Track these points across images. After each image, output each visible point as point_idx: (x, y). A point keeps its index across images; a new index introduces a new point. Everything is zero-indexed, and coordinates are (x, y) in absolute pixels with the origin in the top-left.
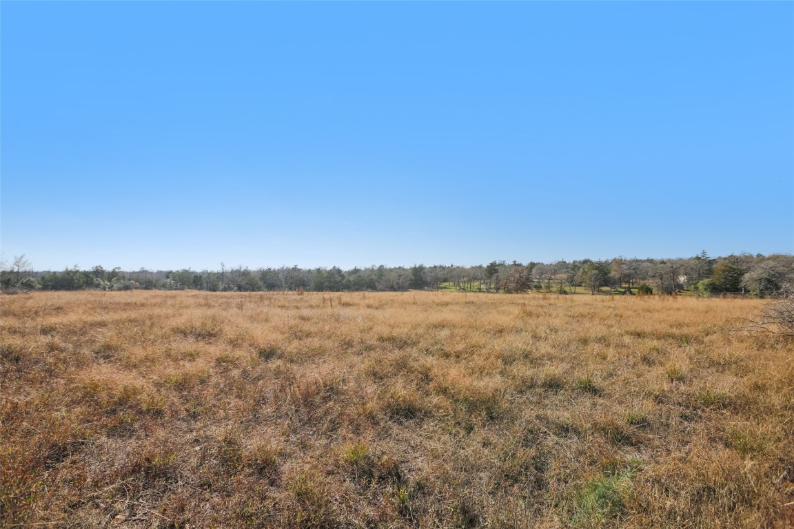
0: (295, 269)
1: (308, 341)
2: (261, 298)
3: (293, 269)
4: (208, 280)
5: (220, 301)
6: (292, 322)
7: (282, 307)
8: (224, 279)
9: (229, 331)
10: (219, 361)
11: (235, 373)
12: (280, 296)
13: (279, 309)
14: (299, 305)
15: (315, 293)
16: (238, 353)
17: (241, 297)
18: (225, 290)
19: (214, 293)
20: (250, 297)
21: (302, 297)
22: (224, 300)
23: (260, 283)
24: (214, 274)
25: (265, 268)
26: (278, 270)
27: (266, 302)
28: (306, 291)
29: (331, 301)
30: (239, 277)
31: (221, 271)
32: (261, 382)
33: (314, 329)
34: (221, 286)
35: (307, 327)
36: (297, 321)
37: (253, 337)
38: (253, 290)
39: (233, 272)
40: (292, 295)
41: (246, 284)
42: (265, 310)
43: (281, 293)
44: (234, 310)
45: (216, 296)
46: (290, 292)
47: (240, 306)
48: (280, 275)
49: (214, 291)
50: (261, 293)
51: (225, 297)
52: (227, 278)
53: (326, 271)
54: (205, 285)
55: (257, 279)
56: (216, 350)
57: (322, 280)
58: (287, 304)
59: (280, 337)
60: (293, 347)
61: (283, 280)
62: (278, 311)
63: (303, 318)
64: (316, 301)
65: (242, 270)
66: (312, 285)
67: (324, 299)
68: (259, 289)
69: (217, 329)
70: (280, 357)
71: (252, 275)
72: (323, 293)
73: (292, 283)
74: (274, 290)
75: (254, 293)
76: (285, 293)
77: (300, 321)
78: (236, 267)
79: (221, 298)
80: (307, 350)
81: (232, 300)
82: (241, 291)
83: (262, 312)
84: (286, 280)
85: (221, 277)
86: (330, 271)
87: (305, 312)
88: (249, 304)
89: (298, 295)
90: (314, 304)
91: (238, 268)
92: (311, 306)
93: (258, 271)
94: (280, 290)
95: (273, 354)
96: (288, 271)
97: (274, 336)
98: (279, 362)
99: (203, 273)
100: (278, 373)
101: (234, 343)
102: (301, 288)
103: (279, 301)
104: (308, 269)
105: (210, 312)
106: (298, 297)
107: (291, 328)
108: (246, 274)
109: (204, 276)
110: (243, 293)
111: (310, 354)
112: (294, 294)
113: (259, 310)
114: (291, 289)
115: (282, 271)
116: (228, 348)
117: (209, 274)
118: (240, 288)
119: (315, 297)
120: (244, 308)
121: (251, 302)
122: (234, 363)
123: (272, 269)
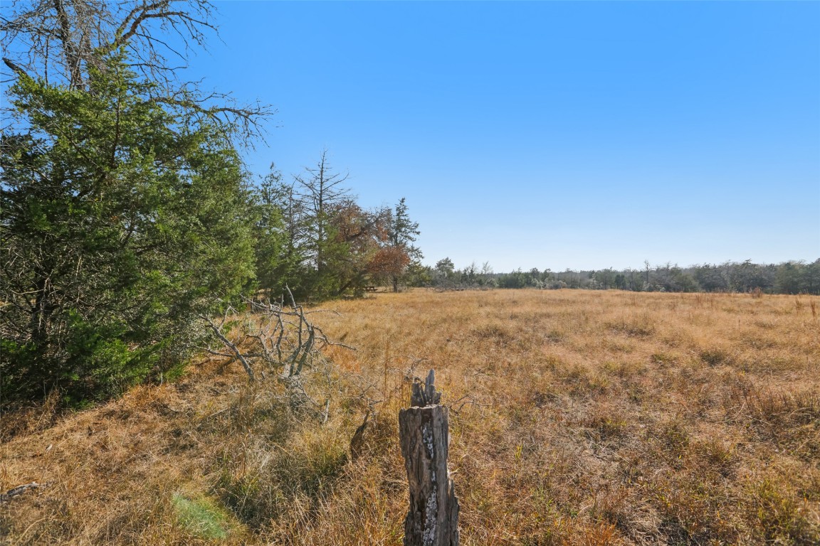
0: (746, 265)
1: (771, 352)
2: (698, 300)
3: (744, 264)
4: (631, 280)
5: (647, 301)
6: (745, 329)
7: (730, 311)
8: (649, 278)
9: (664, 331)
10: (655, 358)
11: (675, 371)
12: (723, 298)
13: (725, 313)
14: (755, 309)
15: (781, 295)
16: (675, 353)
17: (673, 298)
18: (650, 290)
19: (640, 293)
20: (682, 298)
21: (759, 300)
22: (652, 300)
23: (695, 283)
24: (638, 273)
25: (701, 264)
26: (720, 267)
27: (706, 305)
28: (767, 293)
29: (813, 309)
30: (667, 276)
31: (646, 270)
32: (706, 385)
33: (779, 339)
34: (646, 286)
35: (768, 335)
36: (753, 328)
37: (693, 339)
38: (685, 291)
39: (658, 271)
40: (745, 298)
41: (677, 283)
42: (706, 313)
43: (725, 294)
44: (667, 311)
45: (642, 296)
46: (740, 294)
47: (673, 307)
48: (724, 273)
49: (639, 291)
50: (697, 294)
51: (652, 297)
52: (652, 277)
53: (802, 267)
54: (628, 284)
55: (690, 278)
56: (651, 347)
57: (796, 280)
58: (736, 308)
59: (728, 343)
60: (748, 355)
61: (727, 279)
62: (724, 314)
63: (763, 326)
64: (784, 306)
65: (670, 268)
66: (777, 285)
67: (799, 306)
68: (694, 289)
69: (650, 327)
70: (729, 364)
71: (683, 274)
72: (798, 296)
73: (742, 283)
74: (715, 292)
75: (688, 294)
76: (732, 294)
77: (757, 328)
78: (663, 265)
79: (648, 298)
80: (769, 362)
81: (661, 300)
82: (670, 292)
83: (701, 314)
84: (732, 278)
85: (645, 276)
86: (811, 266)
87: (766, 319)
88: (682, 306)
89: (753, 297)
90: (779, 309)
91: (665, 266)
92: (777, 313)
93: (691, 269)
94: (724, 292)
95: (720, 360)
96: (736, 268)
97: (720, 341)
98: (728, 369)
99: (625, 272)
100: (727, 380)
101: (671, 343)
102: (758, 289)
103: (724, 304)
104: (768, 263)
105: (639, 311)
106: (754, 301)
107: (744, 335)
108: (675, 272)
109: (627, 276)
110: (673, 294)
111: (775, 367)
112: (746, 297)
113: (697, 312)
114: (740, 290)
115: (726, 268)
116: (663, 346)
117: (633, 274)
118: (668, 289)
119: (784, 301)
120: (677, 309)
121: (684, 303)
122: (672, 362)
123: (712, 265)
